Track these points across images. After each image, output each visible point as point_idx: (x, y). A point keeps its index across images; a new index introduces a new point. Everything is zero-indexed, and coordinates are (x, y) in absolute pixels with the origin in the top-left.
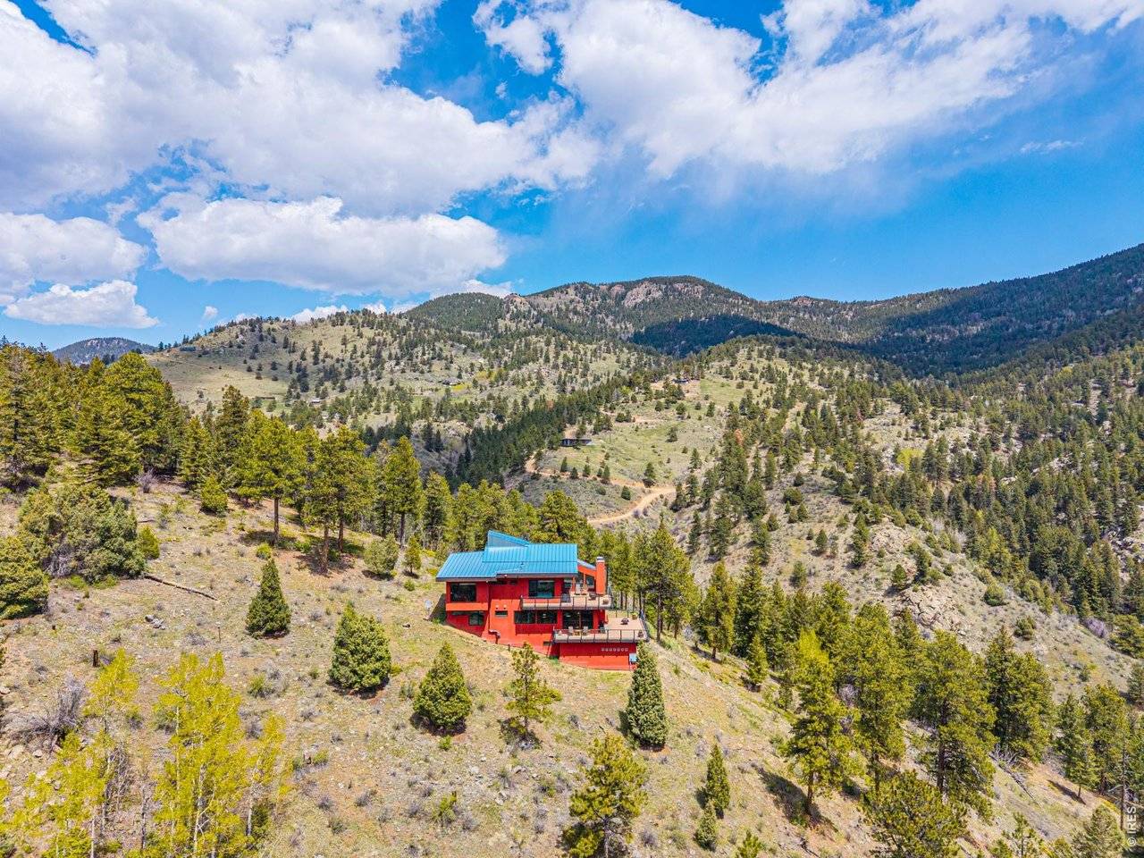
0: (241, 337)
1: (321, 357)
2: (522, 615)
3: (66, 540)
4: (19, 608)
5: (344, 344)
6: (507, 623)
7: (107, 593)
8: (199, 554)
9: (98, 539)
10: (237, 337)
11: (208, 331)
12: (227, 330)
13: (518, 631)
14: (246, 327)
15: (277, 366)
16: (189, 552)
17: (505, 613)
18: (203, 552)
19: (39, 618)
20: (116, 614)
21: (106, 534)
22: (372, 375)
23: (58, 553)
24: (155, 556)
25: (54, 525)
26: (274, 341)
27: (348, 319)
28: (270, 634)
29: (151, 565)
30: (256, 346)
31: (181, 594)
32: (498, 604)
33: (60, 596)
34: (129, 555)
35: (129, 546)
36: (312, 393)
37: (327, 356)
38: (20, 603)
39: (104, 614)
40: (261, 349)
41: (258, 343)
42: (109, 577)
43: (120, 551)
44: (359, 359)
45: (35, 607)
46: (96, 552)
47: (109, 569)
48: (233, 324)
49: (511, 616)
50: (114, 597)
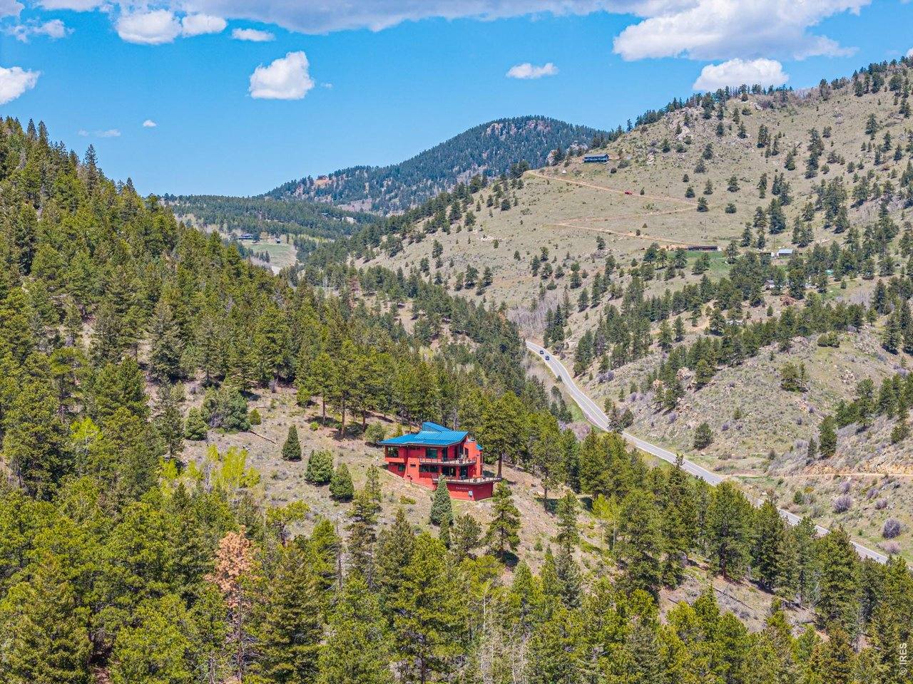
0: (685, 130)
1: (822, 161)
2: (423, 467)
3: (217, 411)
4: (196, 436)
5: (871, 131)
6: (414, 472)
7: (231, 436)
8: (280, 425)
9: (230, 412)
10: (679, 131)
11: (634, 121)
12: (664, 119)
13: (420, 477)
14: (697, 111)
15: (740, 184)
16: (276, 423)
17: (414, 465)
18: (282, 423)
19: (203, 442)
20: (232, 444)
21: (233, 409)
22: (901, 196)
23: (214, 417)
24: (258, 423)
25: (213, 404)
26: (742, 135)
27: (887, 80)
28: (292, 459)
29: (254, 427)
30: (709, 148)
31: (262, 440)
32: (411, 461)
33: (212, 435)
34: (243, 420)
35: (243, 416)
36: (787, 236)
37: (833, 159)
38: (197, 434)
39: (228, 443)
40: (716, 151)
41: (715, 139)
42: (234, 429)
43: (239, 418)
44: (891, 162)
45: (202, 437)
46: (229, 418)
47: (234, 426)
48: (675, 106)
49: (417, 467)
50: (235, 438)
